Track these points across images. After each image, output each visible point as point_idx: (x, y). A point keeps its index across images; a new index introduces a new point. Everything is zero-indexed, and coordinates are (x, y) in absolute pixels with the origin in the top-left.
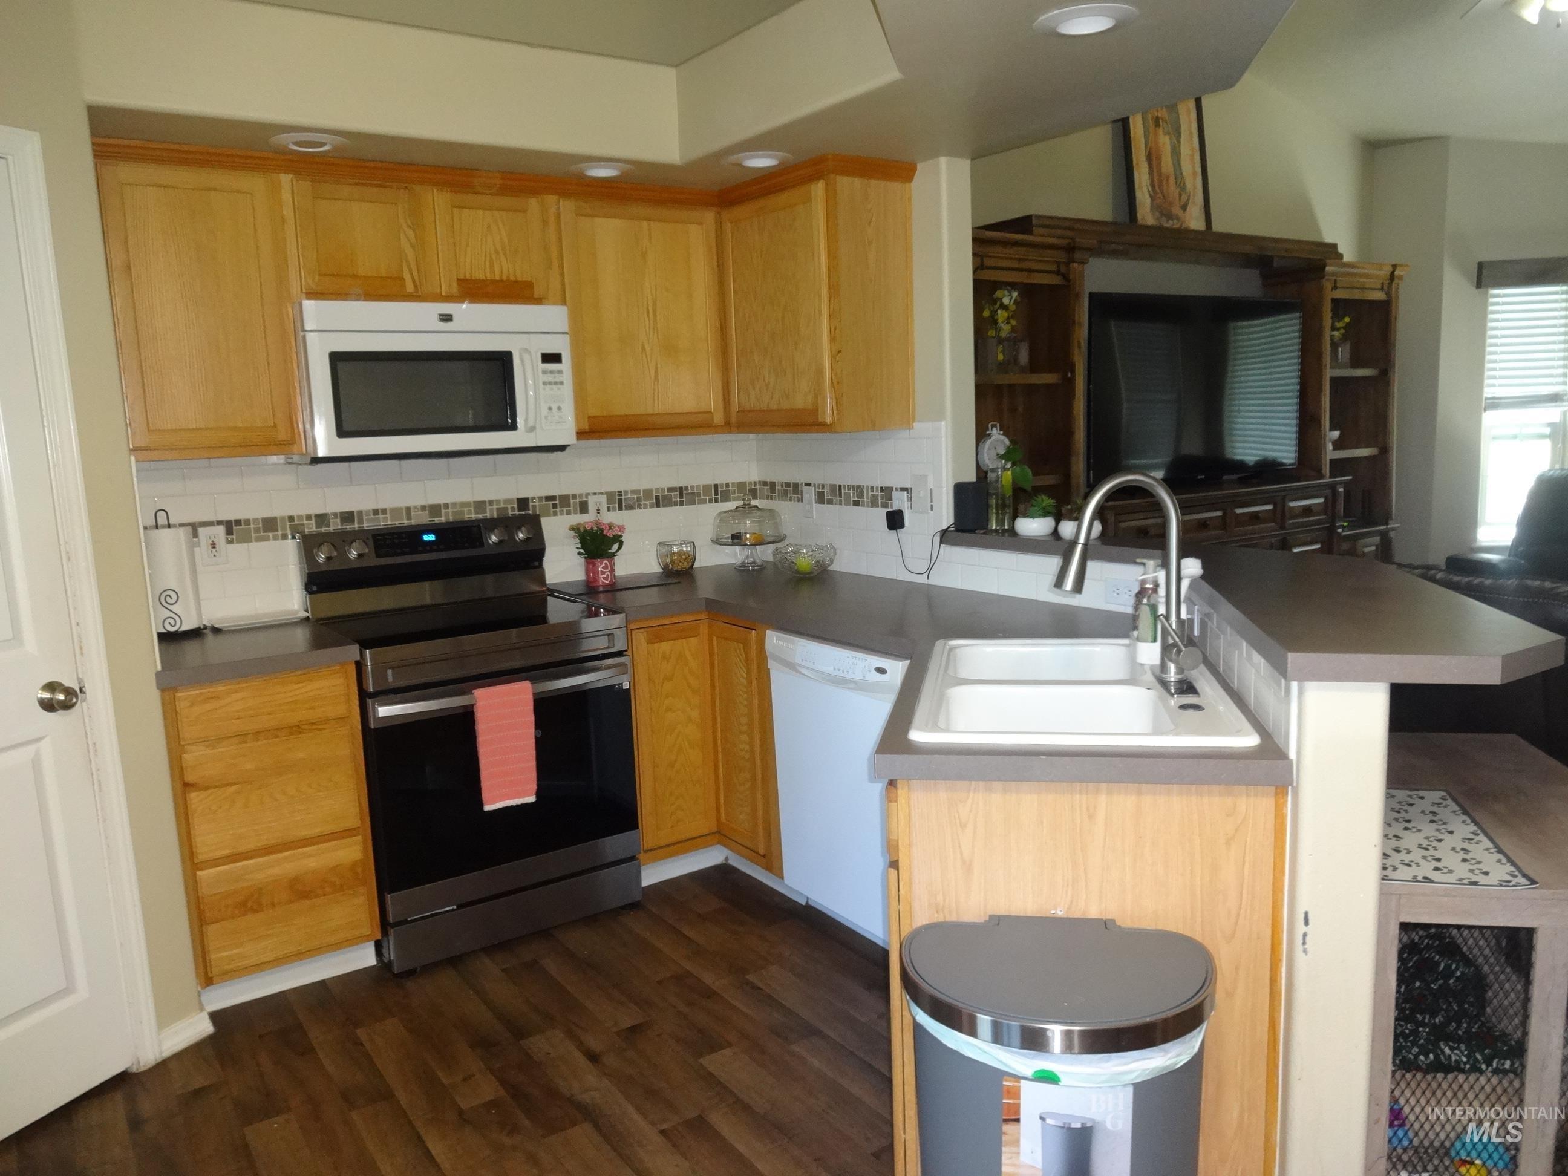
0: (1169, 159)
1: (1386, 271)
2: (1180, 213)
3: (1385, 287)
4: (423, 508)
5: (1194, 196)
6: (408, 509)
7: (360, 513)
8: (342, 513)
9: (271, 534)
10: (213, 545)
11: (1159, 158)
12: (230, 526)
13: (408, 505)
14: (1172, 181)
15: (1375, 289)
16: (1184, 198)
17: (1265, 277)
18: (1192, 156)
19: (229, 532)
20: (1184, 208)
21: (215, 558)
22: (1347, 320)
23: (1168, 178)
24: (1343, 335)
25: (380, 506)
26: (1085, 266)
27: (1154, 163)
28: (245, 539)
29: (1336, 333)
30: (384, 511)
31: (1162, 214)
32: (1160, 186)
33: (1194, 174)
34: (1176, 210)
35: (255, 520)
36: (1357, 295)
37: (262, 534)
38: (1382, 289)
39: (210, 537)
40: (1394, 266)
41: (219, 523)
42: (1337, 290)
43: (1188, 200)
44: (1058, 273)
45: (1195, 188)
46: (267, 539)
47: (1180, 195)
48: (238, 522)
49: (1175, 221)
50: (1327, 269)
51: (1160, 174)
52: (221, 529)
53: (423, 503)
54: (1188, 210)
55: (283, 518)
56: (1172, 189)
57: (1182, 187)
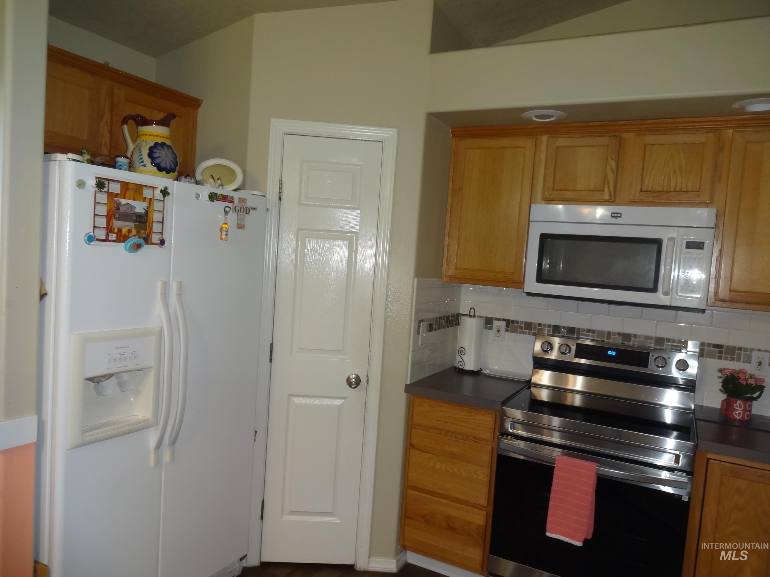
4: (619, 334)
6: (609, 333)
7: (579, 329)
8: (568, 327)
9: (527, 331)
10: (498, 331)
12: (508, 322)
13: (609, 330)
19: (508, 325)
21: (498, 337)
25: (593, 328)
28: (515, 331)
30: (594, 331)
35: (522, 322)
37: (523, 330)
39: (497, 326)
41: (504, 320)
46: (525, 333)
48: (513, 321)
52: (504, 323)
53: (620, 331)
55: (535, 324)
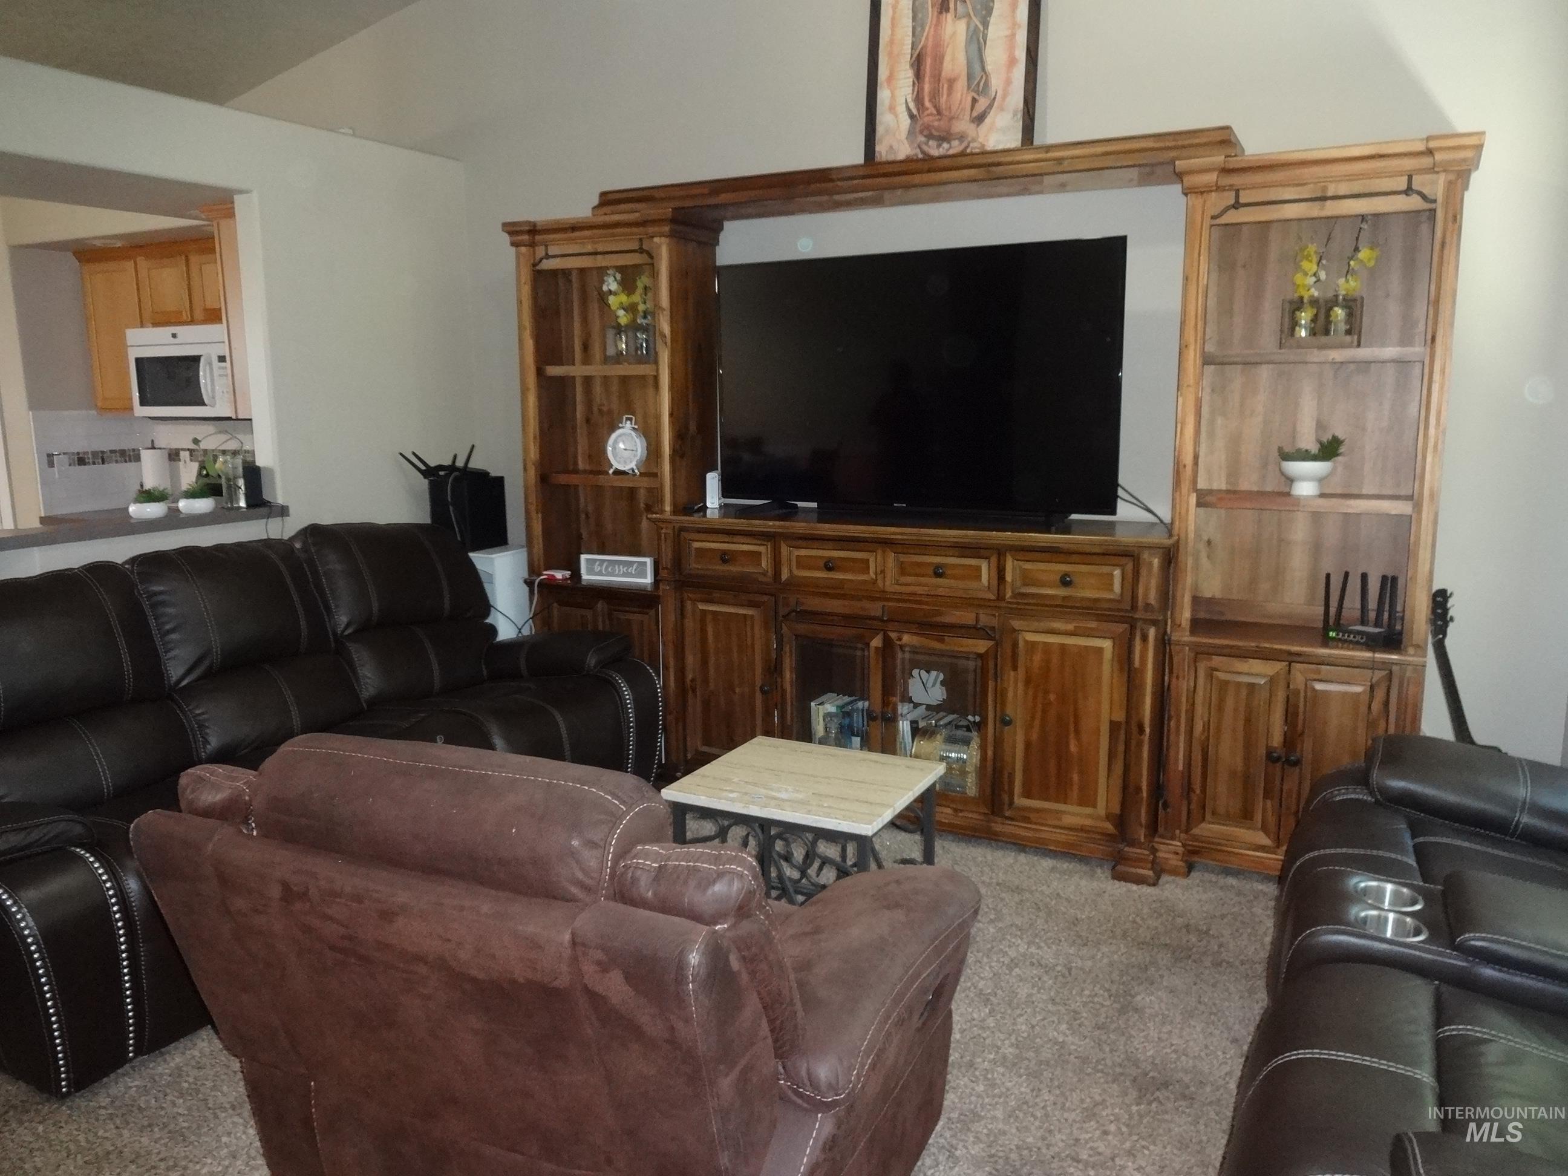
0: (961, 54)
2: (970, 128)
5: (1005, 97)
11: (939, 61)
14: (961, 83)
16: (982, 103)
20: (980, 119)
23: (952, 82)
31: (930, 137)
38: (1409, 190)
43: (991, 105)
44: (640, 250)
45: (1008, 82)
47: (974, 101)
54: (987, 120)
56: (959, 97)
57: (980, 87)
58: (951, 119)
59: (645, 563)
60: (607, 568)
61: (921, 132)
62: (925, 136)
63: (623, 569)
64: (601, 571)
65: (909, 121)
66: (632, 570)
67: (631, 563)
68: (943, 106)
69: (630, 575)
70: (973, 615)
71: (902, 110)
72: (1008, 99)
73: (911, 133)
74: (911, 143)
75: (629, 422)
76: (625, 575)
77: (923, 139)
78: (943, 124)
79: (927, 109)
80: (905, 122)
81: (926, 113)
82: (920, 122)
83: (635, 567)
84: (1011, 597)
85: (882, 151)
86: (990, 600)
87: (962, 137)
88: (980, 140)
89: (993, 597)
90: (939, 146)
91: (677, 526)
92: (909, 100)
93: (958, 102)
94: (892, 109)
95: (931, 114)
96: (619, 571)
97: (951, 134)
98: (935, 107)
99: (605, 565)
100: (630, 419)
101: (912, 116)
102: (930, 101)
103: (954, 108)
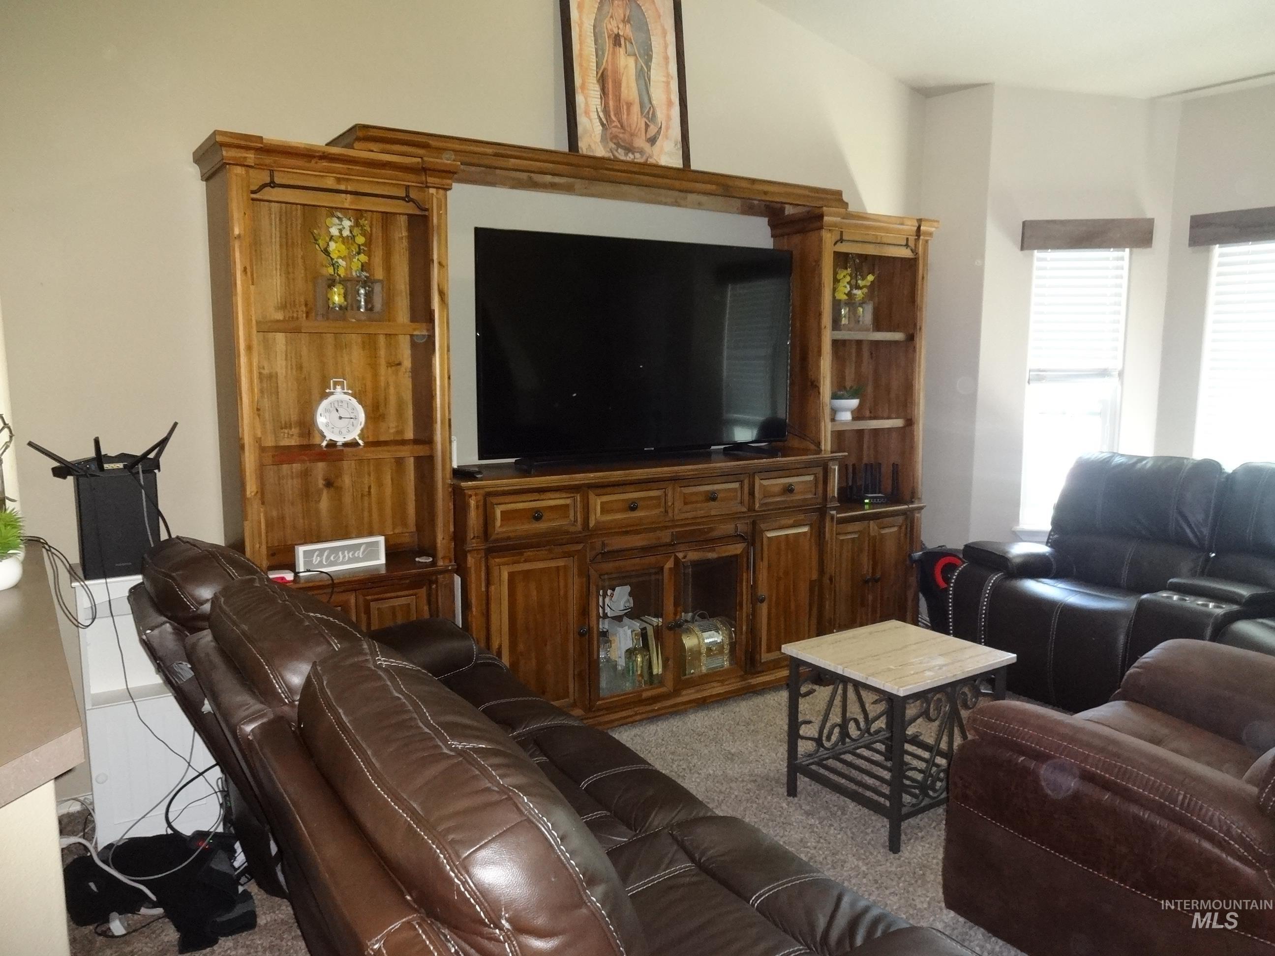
0: (633, 85)
1: (911, 227)
2: (646, 147)
3: (911, 243)
5: (668, 128)
11: (618, 84)
14: (636, 108)
15: (901, 245)
16: (653, 130)
17: (773, 225)
18: (668, 84)
20: (652, 141)
22: (870, 278)
23: (629, 105)
24: (865, 295)
26: (449, 193)
27: (610, 86)
29: (858, 292)
31: (618, 145)
32: (618, 113)
33: (670, 103)
34: (640, 142)
36: (871, 250)
38: (907, 245)
40: (920, 221)
42: (844, 243)
43: (659, 132)
44: (407, 199)
45: (669, 118)
47: (647, 126)
49: (638, 155)
50: (826, 218)
51: (618, 98)
54: (658, 143)
56: (636, 119)
57: (650, 115)
58: (632, 135)
59: (377, 543)
60: (328, 557)
61: (611, 140)
62: (615, 144)
63: (348, 555)
64: (321, 561)
65: (601, 128)
66: (360, 553)
67: (357, 547)
68: (625, 123)
69: (357, 560)
70: (733, 526)
71: (594, 116)
72: (670, 131)
73: (604, 139)
74: (605, 147)
75: (339, 388)
76: (350, 561)
77: (614, 146)
78: (626, 136)
79: (614, 121)
80: (598, 129)
81: (613, 125)
82: (609, 131)
83: (362, 550)
84: (759, 507)
85: (583, 146)
86: (744, 513)
87: (642, 152)
88: (655, 157)
89: (745, 510)
90: (626, 155)
91: (481, 492)
92: (599, 110)
93: (635, 124)
94: (587, 113)
95: (616, 127)
96: (344, 556)
97: (634, 148)
98: (619, 122)
99: (326, 554)
100: (342, 384)
101: (602, 124)
102: (615, 115)
103: (634, 127)
